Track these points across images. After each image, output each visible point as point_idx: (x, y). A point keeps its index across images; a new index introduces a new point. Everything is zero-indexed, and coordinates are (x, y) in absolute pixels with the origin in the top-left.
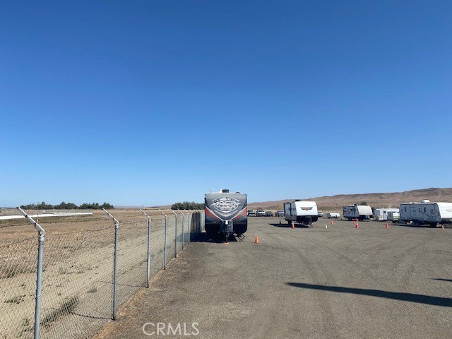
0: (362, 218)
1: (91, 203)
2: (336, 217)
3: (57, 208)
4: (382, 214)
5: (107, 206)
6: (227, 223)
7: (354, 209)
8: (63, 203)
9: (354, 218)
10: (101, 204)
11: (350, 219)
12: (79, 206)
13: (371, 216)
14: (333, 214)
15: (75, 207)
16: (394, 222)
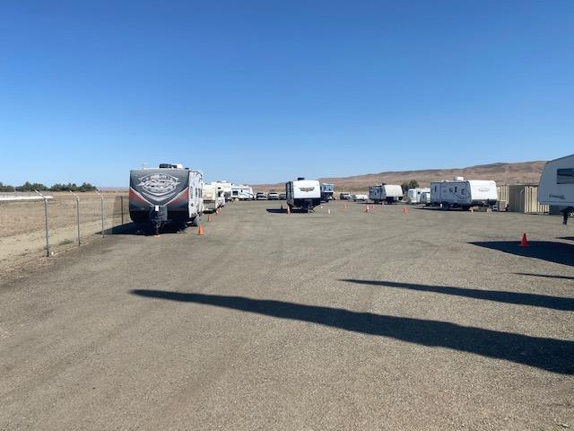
0: (390, 200)
1: (66, 184)
2: (363, 200)
3: (21, 189)
4: (415, 195)
5: (87, 188)
6: (157, 209)
7: (381, 190)
8: (27, 184)
9: (380, 200)
10: (79, 185)
11: (376, 202)
12: (49, 187)
13: (401, 198)
14: (359, 196)
15: (45, 189)
16: (428, 205)
